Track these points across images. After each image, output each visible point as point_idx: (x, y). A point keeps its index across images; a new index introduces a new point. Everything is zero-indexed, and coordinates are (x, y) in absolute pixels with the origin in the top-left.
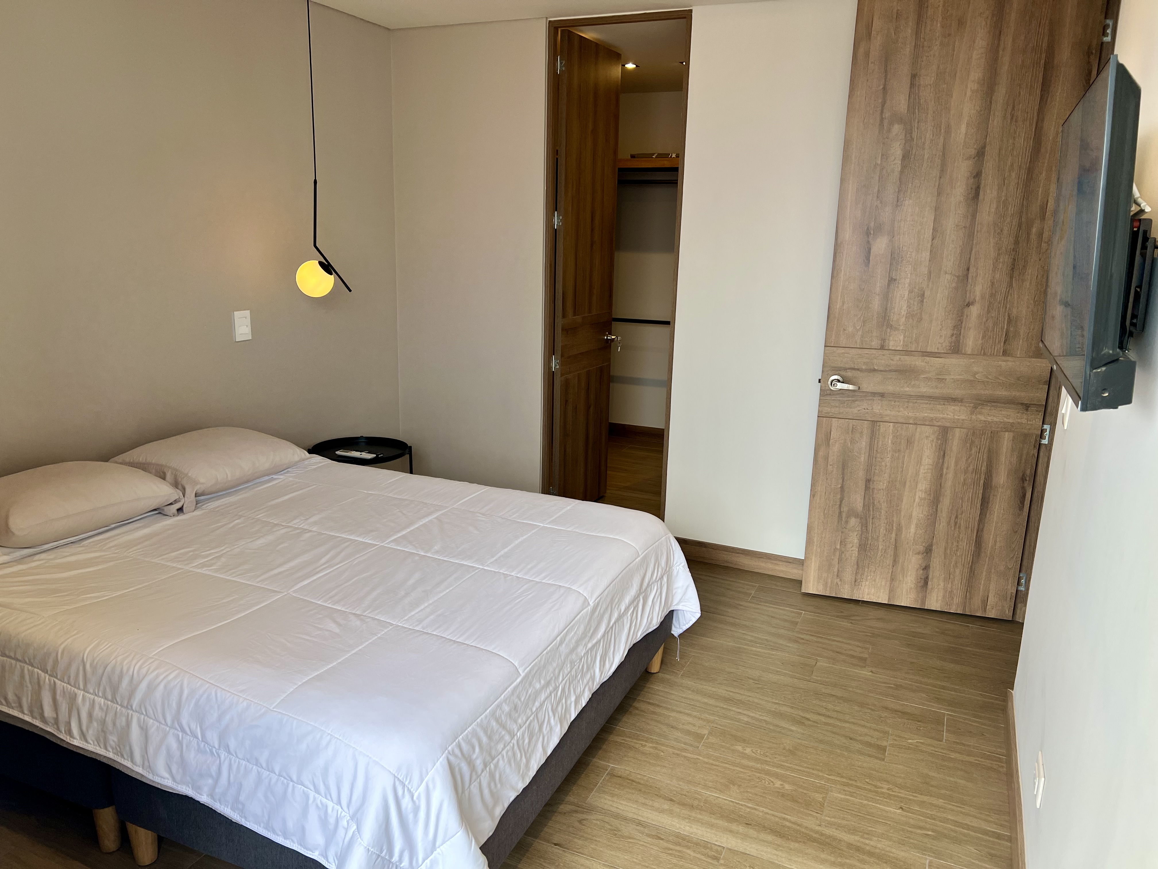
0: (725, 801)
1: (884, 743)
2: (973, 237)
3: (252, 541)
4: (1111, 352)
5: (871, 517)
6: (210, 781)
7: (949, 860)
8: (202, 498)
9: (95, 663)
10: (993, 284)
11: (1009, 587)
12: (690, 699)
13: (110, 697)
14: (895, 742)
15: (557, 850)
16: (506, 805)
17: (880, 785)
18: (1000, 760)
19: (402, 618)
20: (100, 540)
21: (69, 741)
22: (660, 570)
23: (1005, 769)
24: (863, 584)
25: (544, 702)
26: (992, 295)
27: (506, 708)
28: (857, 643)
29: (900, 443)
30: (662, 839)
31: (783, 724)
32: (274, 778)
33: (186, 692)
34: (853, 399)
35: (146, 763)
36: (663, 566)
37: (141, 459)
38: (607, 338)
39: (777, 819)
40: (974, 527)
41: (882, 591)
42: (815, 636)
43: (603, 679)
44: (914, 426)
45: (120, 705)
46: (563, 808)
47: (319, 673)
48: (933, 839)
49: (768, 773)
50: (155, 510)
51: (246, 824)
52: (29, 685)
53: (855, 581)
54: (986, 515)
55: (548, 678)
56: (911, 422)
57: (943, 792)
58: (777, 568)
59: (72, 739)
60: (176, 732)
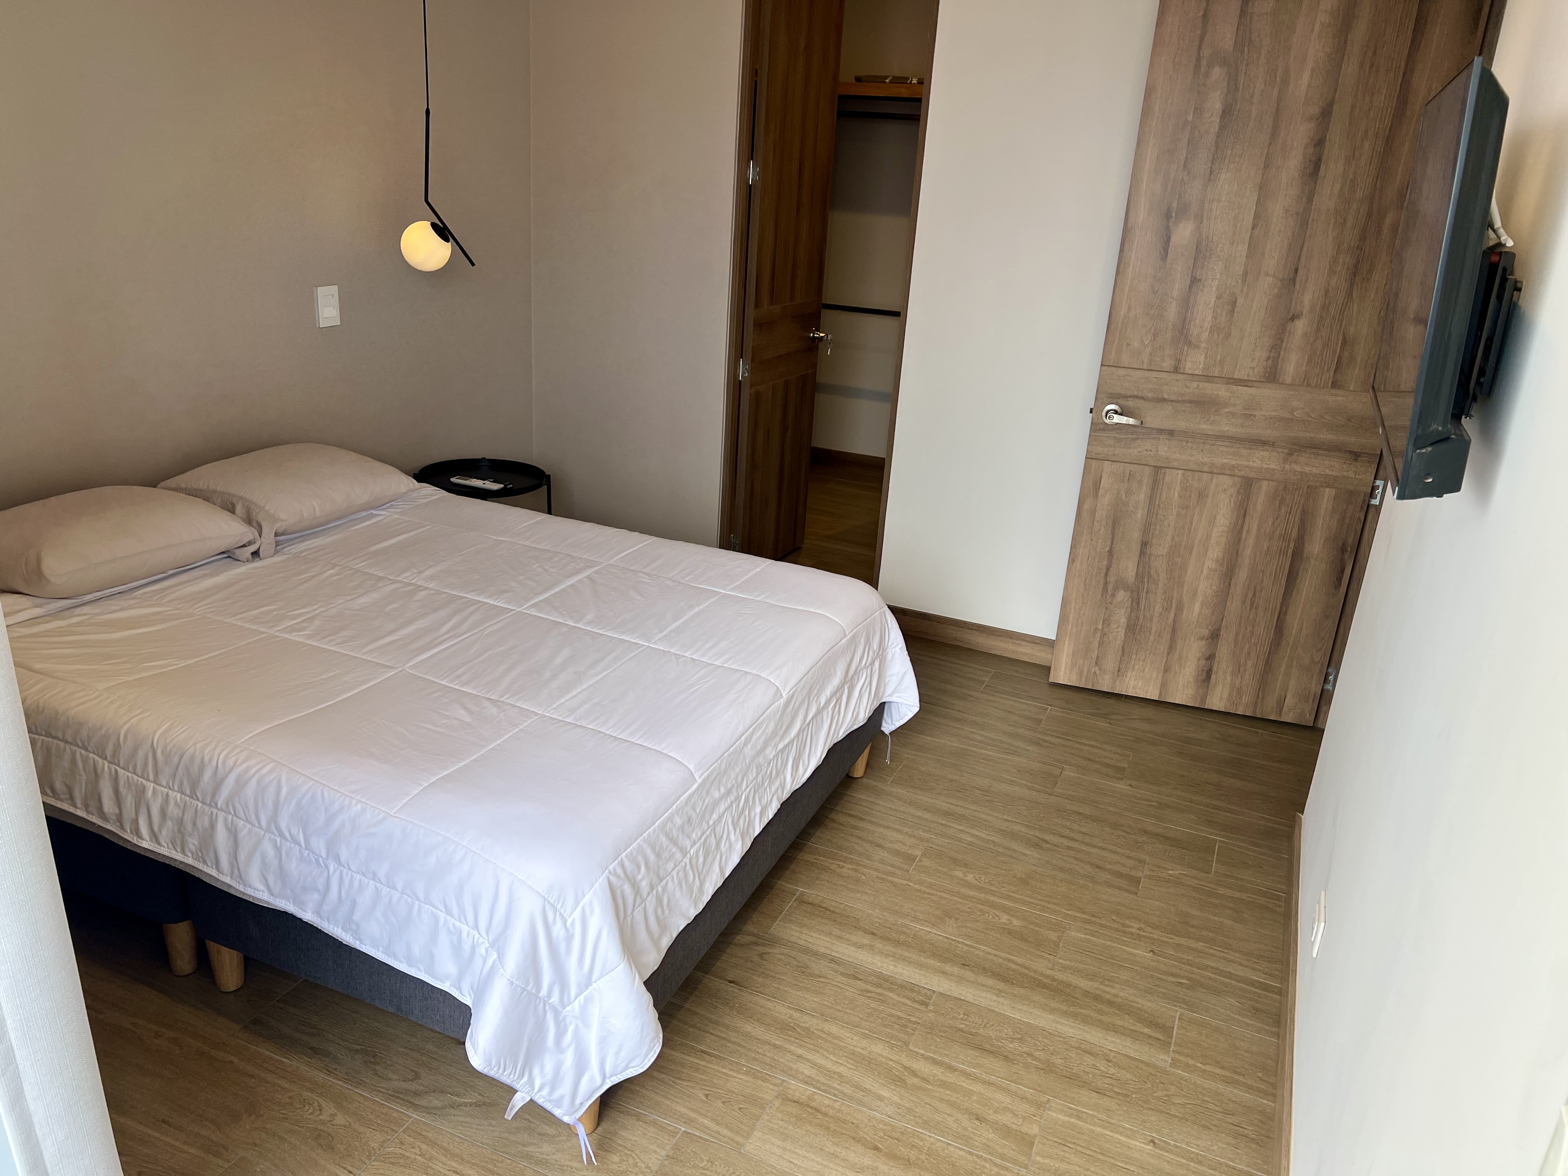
0: (939, 937)
1: (1140, 874)
2: (1307, 227)
3: (352, 599)
4: (1440, 428)
5: (1145, 590)
6: (316, 896)
7: (1204, 1013)
8: (282, 538)
9: (168, 749)
10: (1327, 292)
11: (1313, 686)
12: (900, 811)
13: (188, 792)
14: (1152, 873)
15: (732, 988)
16: (675, 935)
17: (1130, 924)
18: (1278, 898)
19: (549, 707)
20: (157, 590)
21: (135, 842)
22: (871, 653)
23: (1283, 909)
24: (1129, 675)
25: (723, 814)
26: (1325, 307)
27: (678, 821)
28: (1113, 749)
29: (1190, 496)
30: (860, 980)
31: (1015, 845)
32: (396, 896)
33: (284, 790)
34: (1133, 436)
35: (236, 872)
36: (875, 648)
37: (201, 485)
38: (813, 336)
39: (1001, 960)
40: (1275, 608)
41: (1152, 684)
42: (1063, 738)
43: (795, 786)
44: (1209, 476)
45: (201, 802)
46: (740, 939)
47: (449, 772)
48: (1187, 989)
49: (993, 905)
50: (223, 553)
51: (362, 948)
52: (82, 773)
53: (1119, 671)
54: (1291, 595)
55: (729, 786)
56: (1206, 469)
57: (1204, 933)
58: (1020, 649)
59: (140, 840)
60: (273, 836)
